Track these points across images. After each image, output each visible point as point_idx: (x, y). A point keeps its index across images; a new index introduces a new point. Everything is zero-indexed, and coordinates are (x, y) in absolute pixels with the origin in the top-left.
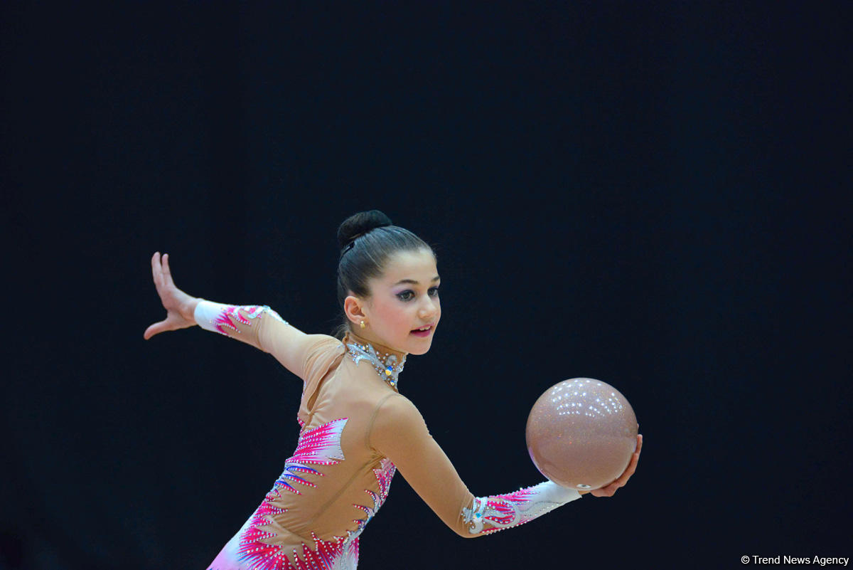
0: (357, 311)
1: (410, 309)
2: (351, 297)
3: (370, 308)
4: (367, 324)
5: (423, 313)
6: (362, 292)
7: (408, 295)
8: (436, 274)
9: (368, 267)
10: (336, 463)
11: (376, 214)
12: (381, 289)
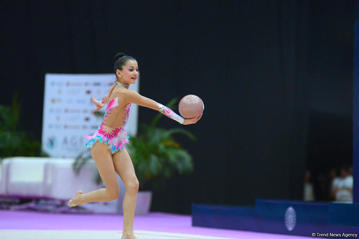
0: (119, 74)
1: (132, 73)
2: (118, 70)
3: (122, 73)
4: (121, 77)
5: (135, 74)
6: (121, 69)
7: (131, 70)
8: (137, 66)
9: (123, 63)
10: (117, 107)
11: (123, 54)
12: (125, 68)
